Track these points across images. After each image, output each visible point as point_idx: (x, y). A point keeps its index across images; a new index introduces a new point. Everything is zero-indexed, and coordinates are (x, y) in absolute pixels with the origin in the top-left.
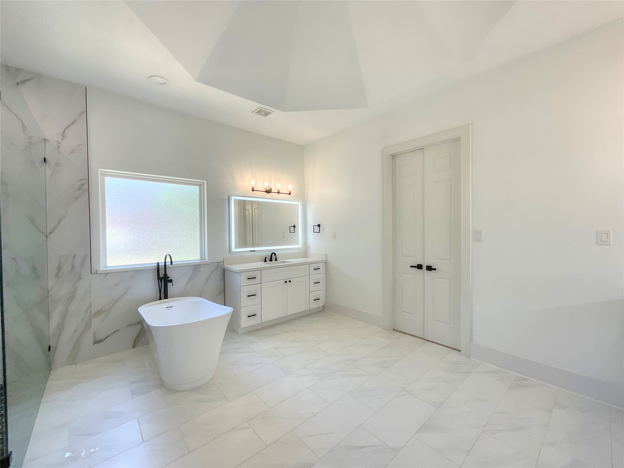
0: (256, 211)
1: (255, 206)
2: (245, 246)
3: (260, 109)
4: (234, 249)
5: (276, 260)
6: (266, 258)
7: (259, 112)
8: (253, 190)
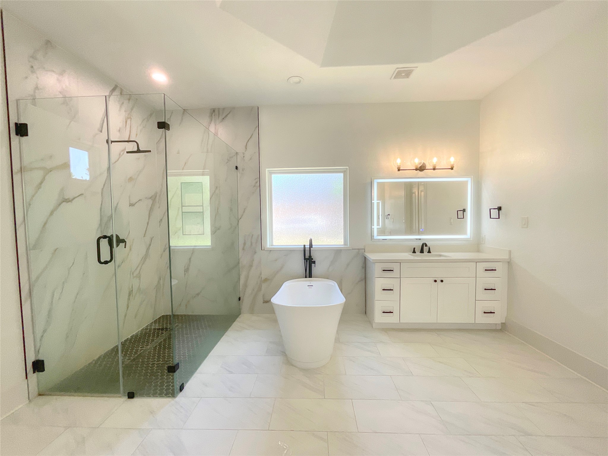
0: (422, 193)
1: (421, 188)
2: (411, 233)
3: (397, 70)
4: (376, 237)
5: (429, 252)
6: (414, 248)
7: (399, 75)
8: (399, 170)
